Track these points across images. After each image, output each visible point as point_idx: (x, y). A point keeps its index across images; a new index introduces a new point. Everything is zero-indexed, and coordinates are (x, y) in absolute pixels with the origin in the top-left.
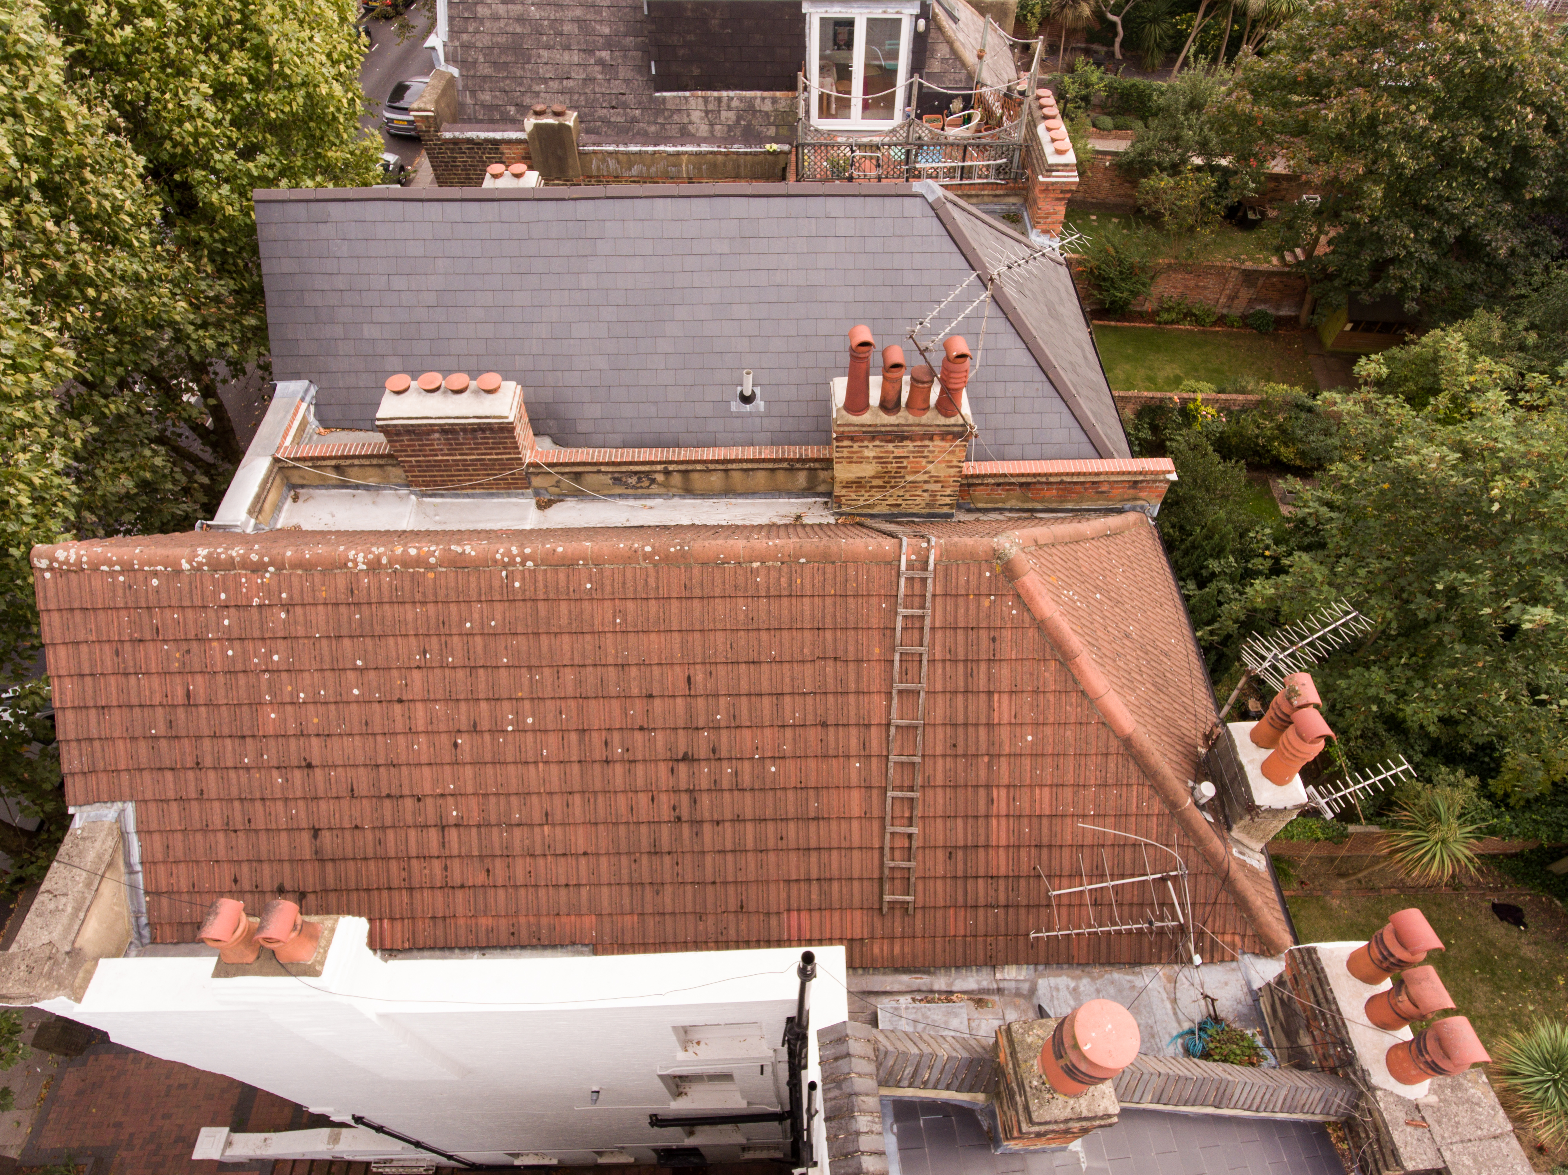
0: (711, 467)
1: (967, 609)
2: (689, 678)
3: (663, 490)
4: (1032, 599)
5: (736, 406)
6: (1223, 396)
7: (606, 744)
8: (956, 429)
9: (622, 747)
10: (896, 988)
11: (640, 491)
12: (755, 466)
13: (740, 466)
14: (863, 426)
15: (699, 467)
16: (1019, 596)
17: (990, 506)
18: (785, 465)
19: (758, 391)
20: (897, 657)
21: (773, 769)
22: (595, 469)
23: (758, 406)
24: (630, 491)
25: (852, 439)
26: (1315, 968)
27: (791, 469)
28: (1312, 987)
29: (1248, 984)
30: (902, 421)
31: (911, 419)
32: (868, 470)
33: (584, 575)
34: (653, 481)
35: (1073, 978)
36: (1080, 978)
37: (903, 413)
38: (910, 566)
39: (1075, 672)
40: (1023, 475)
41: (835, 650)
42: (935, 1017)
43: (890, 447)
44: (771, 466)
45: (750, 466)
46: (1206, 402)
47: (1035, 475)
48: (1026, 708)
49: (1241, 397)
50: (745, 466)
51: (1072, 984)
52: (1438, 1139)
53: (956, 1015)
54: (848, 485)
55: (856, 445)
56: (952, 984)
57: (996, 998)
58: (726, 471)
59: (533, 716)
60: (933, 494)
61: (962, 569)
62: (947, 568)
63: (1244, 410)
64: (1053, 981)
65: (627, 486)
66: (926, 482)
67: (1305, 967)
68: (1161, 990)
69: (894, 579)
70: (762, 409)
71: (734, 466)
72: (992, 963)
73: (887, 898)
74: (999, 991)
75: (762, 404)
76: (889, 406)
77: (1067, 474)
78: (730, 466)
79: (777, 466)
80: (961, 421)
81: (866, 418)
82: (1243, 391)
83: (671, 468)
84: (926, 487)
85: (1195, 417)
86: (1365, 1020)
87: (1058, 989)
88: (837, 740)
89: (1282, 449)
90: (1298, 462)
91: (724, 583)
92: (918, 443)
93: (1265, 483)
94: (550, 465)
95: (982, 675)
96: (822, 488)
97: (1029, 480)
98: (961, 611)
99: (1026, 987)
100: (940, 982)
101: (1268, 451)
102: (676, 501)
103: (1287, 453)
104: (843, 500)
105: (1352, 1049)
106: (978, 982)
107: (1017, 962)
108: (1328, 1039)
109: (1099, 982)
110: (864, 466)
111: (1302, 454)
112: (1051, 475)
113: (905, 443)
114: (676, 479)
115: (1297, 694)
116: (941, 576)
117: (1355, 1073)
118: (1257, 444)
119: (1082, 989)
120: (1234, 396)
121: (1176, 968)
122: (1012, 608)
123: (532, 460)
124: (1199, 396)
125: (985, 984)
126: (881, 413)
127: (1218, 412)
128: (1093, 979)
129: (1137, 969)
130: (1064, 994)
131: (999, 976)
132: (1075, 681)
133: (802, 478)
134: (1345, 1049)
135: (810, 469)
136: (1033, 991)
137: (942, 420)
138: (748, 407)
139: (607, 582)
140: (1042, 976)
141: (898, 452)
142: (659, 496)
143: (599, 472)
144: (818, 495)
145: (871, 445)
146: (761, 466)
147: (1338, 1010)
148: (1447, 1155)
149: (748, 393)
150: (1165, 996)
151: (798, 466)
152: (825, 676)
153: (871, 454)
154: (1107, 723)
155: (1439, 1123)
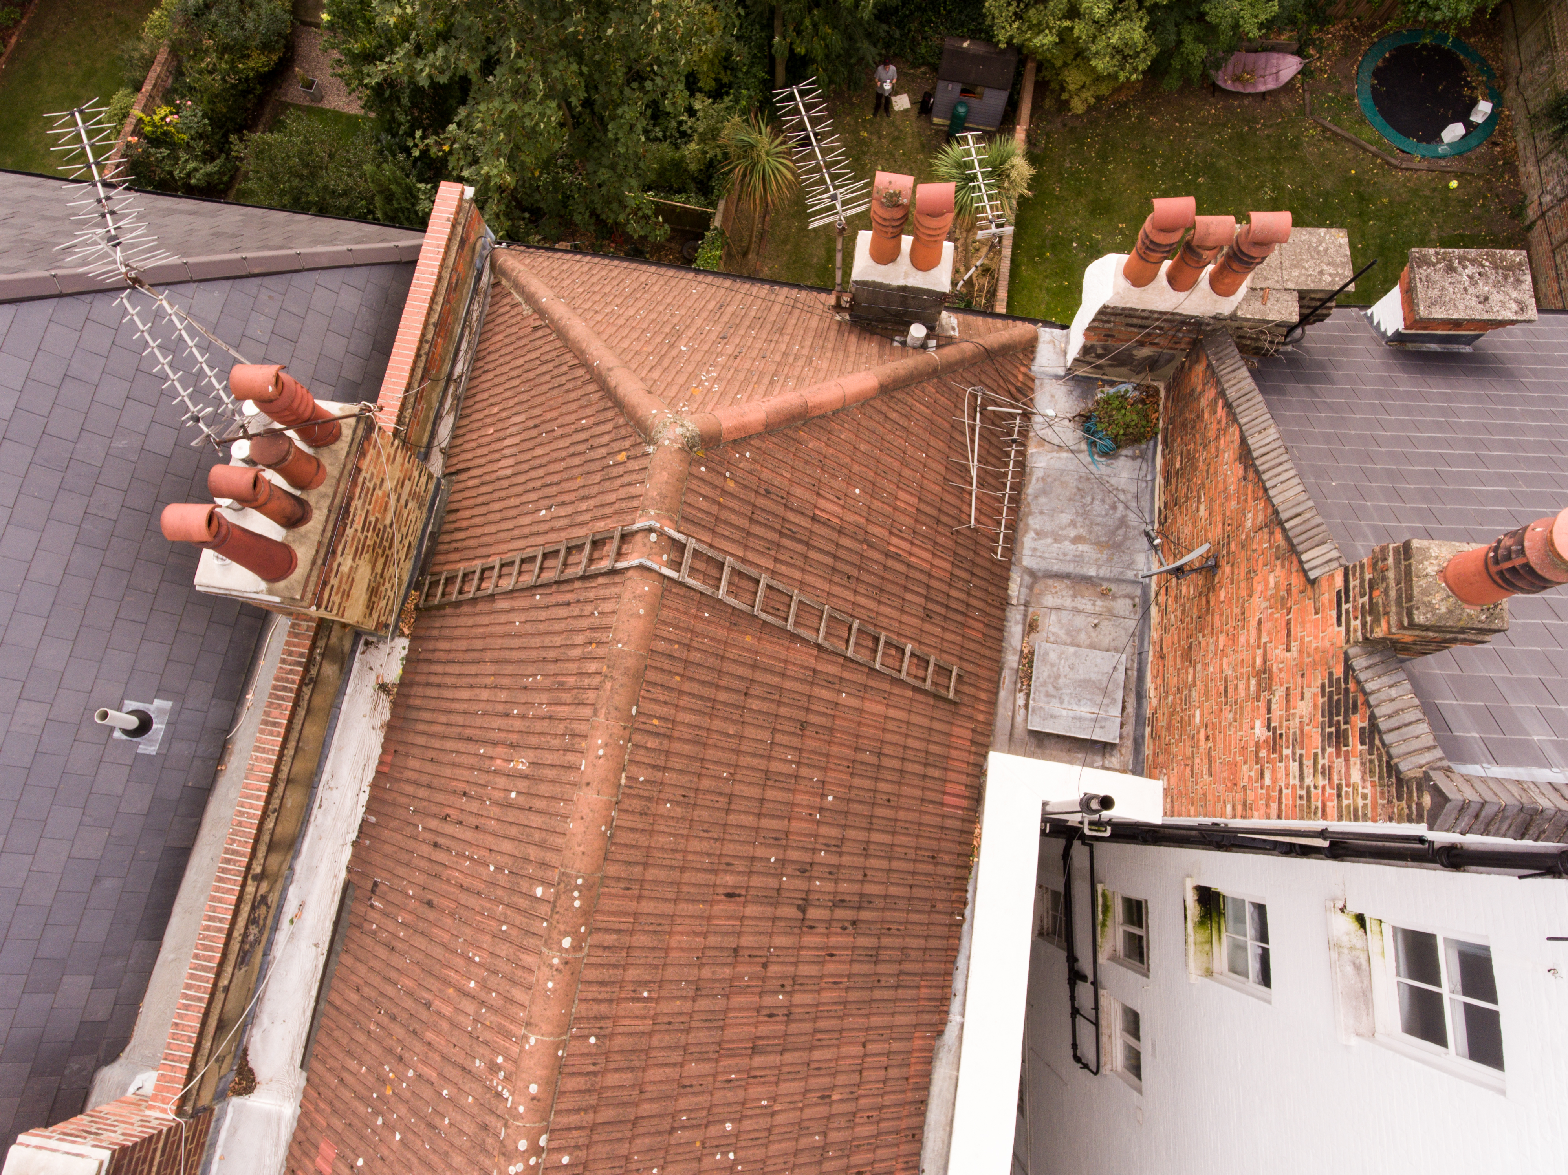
0: (275, 804)
1: (732, 510)
2: (729, 895)
3: (279, 886)
4: (744, 427)
5: (148, 746)
6: (147, 87)
7: (770, 1016)
8: (360, 432)
9: (777, 993)
10: (1010, 706)
11: (269, 922)
12: (295, 735)
13: (288, 759)
14: (314, 562)
15: (270, 824)
16: (735, 441)
17: (429, 428)
18: (307, 691)
19: (131, 705)
20: (763, 616)
21: (830, 798)
22: (220, 996)
23: (160, 711)
24: (264, 939)
25: (325, 583)
26: (1116, 315)
27: (315, 682)
28: (1128, 325)
29: (1057, 377)
30: (325, 503)
31: (326, 488)
32: (364, 574)
33: (576, 1047)
34: (264, 898)
35: (1026, 532)
36: (1027, 525)
37: (312, 497)
38: (676, 565)
39: (817, 413)
40: (413, 370)
41: (737, 691)
42: (1046, 674)
43: (349, 532)
44: (302, 712)
45: (292, 744)
46: (148, 109)
47: (418, 356)
48: (833, 483)
49: (156, 69)
50: (290, 752)
51: (1032, 534)
52: (1278, 286)
53: (1046, 653)
54: (370, 607)
55: (334, 581)
56: (1014, 649)
57: (1031, 610)
58: (289, 781)
59: (724, 1121)
60: (414, 495)
61: (691, 498)
62: (685, 518)
63: (179, 73)
64: (1026, 551)
65: (257, 941)
66: (398, 500)
67: (1109, 322)
68: (1050, 455)
69: (683, 591)
70: (168, 704)
71: (285, 768)
72: (1004, 603)
73: (951, 695)
74: (1026, 605)
75: (157, 702)
76: (299, 514)
77: (429, 314)
78: (283, 775)
79: (305, 704)
80: (353, 421)
81: (304, 554)
82: (148, 63)
83: (257, 869)
84: (403, 502)
85: (165, 133)
86: (1183, 295)
87: (1035, 550)
88: (820, 713)
89: (252, 64)
90: (275, 58)
91: (633, 830)
92: (358, 490)
93: (286, 106)
94: (190, 1077)
95: (796, 521)
96: (347, 645)
97: (421, 365)
98: (734, 519)
99: (1027, 579)
100: (1012, 660)
101: (247, 80)
102: (300, 865)
103: (259, 62)
104: (383, 619)
105: (1192, 317)
106: (1017, 623)
107: (1007, 579)
108: (1171, 333)
109: (1034, 508)
110: (357, 578)
111: (266, 47)
112: (423, 335)
113: (352, 510)
114: (274, 860)
115: (897, 195)
116: (691, 529)
117: (1208, 324)
118: (234, 86)
119: (1037, 527)
120: (152, 76)
121: (1031, 434)
122: (743, 455)
123: (172, 1107)
124: (137, 112)
125: (1019, 617)
126: (303, 529)
127: (168, 104)
128: (1030, 513)
129: (1028, 470)
130: (1040, 544)
131: (1014, 602)
132: (823, 417)
133: (329, 670)
134: (1189, 324)
135: (323, 655)
136: (1031, 573)
137: (342, 447)
138: (158, 726)
139: (596, 1009)
140: (1020, 561)
141: (358, 525)
142: (285, 890)
143: (227, 989)
144: (353, 651)
145: (339, 559)
146: (297, 727)
147: (1161, 313)
148: (1291, 285)
149: (133, 722)
150: (1055, 454)
151: (314, 672)
152: (759, 712)
153: (349, 562)
154: (864, 401)
155: (1266, 279)
